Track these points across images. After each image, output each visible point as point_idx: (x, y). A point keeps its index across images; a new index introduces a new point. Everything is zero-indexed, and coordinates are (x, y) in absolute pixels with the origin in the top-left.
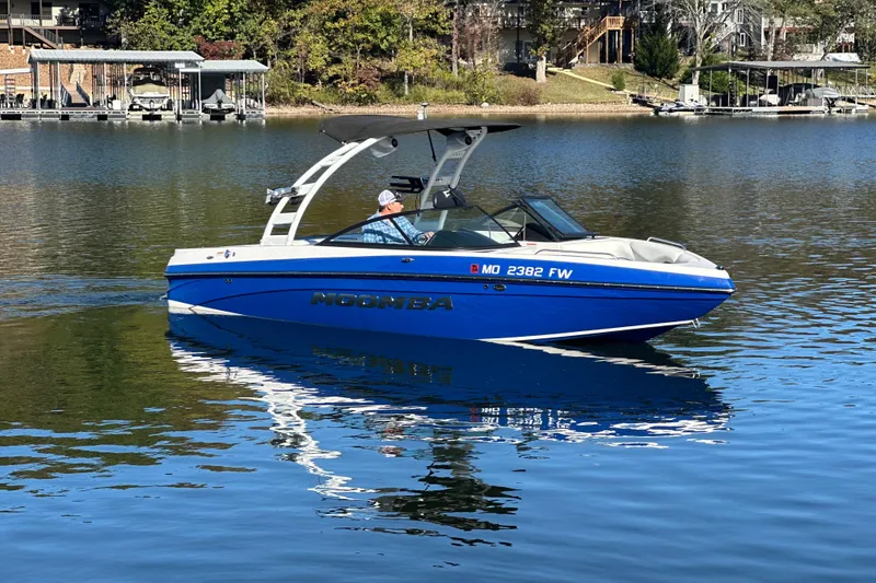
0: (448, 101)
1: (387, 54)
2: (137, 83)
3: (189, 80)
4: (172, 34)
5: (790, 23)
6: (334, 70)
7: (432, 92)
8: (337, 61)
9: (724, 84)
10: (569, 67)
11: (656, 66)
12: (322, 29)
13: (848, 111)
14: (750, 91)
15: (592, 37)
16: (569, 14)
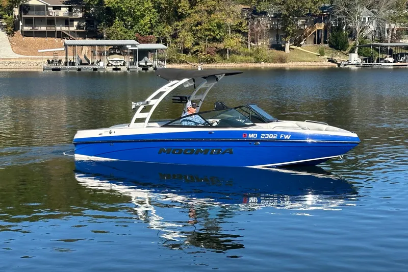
0: (246, 61)
1: (219, 41)
2: (110, 54)
3: (133, 53)
4: (126, 32)
5: (398, 26)
6: (196, 48)
7: (239, 58)
8: (197, 44)
9: (369, 53)
10: (300, 46)
11: (338, 45)
12: (191, 30)
14: (380, 56)
15: (310, 32)
16: (300, 23)
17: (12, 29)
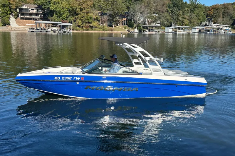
0: (100, 30)
1: (90, 23)
2: (52, 26)
3: (60, 26)
4: (57, 19)
5: (150, 20)
6: (82, 25)
7: (97, 29)
8: (83, 24)
9: (141, 29)
10: (118, 26)
11: (131, 26)
12: (81, 19)
13: (158, 33)
14: (144, 30)
15: (121, 21)
16: (118, 18)
17: (16, 17)
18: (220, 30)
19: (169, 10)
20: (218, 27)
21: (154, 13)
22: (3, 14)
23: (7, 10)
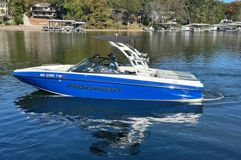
0: (114, 29)
1: (104, 21)
2: (66, 25)
3: (74, 25)
4: (71, 18)
5: (166, 17)
6: (96, 24)
7: (111, 27)
8: (97, 22)
9: (156, 27)
10: (132, 24)
11: (146, 24)
12: (94, 17)
13: (175, 31)
14: (160, 28)
15: (136, 19)
16: (133, 16)
17: (30, 15)
18: (239, 28)
19: (186, 7)
20: (237, 24)
21: (170, 10)
22: (16, 13)
23: (20, 9)
